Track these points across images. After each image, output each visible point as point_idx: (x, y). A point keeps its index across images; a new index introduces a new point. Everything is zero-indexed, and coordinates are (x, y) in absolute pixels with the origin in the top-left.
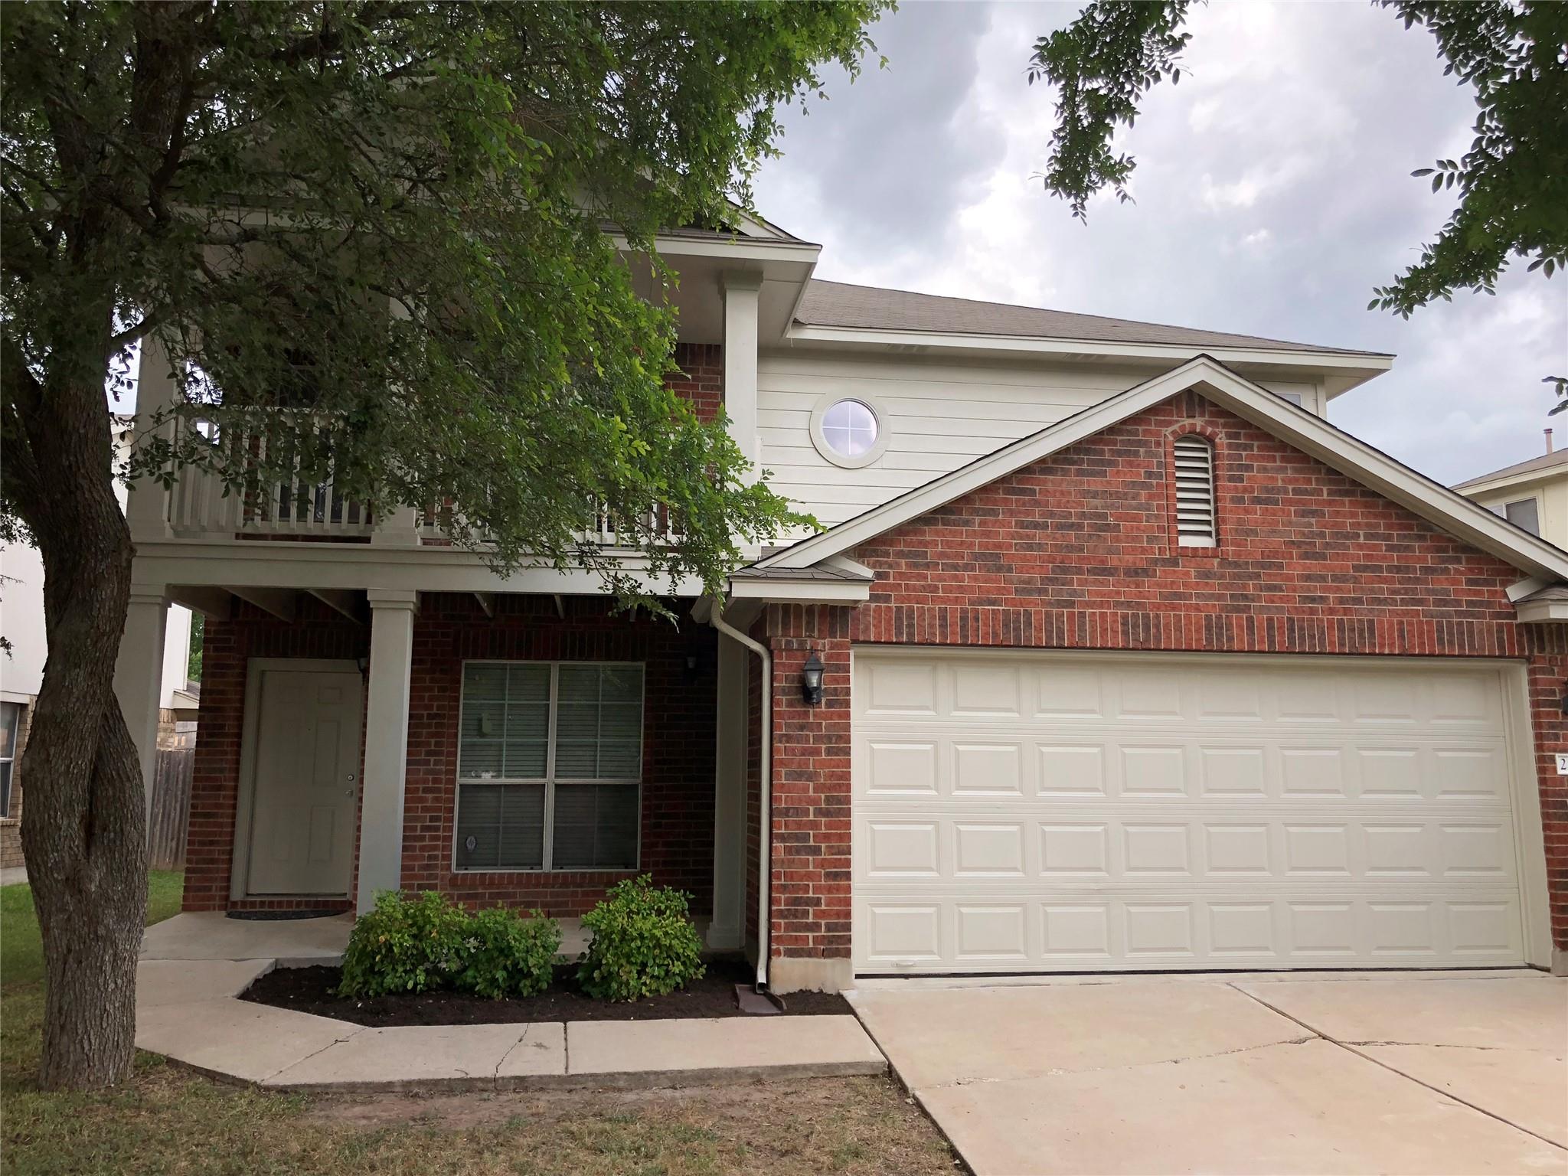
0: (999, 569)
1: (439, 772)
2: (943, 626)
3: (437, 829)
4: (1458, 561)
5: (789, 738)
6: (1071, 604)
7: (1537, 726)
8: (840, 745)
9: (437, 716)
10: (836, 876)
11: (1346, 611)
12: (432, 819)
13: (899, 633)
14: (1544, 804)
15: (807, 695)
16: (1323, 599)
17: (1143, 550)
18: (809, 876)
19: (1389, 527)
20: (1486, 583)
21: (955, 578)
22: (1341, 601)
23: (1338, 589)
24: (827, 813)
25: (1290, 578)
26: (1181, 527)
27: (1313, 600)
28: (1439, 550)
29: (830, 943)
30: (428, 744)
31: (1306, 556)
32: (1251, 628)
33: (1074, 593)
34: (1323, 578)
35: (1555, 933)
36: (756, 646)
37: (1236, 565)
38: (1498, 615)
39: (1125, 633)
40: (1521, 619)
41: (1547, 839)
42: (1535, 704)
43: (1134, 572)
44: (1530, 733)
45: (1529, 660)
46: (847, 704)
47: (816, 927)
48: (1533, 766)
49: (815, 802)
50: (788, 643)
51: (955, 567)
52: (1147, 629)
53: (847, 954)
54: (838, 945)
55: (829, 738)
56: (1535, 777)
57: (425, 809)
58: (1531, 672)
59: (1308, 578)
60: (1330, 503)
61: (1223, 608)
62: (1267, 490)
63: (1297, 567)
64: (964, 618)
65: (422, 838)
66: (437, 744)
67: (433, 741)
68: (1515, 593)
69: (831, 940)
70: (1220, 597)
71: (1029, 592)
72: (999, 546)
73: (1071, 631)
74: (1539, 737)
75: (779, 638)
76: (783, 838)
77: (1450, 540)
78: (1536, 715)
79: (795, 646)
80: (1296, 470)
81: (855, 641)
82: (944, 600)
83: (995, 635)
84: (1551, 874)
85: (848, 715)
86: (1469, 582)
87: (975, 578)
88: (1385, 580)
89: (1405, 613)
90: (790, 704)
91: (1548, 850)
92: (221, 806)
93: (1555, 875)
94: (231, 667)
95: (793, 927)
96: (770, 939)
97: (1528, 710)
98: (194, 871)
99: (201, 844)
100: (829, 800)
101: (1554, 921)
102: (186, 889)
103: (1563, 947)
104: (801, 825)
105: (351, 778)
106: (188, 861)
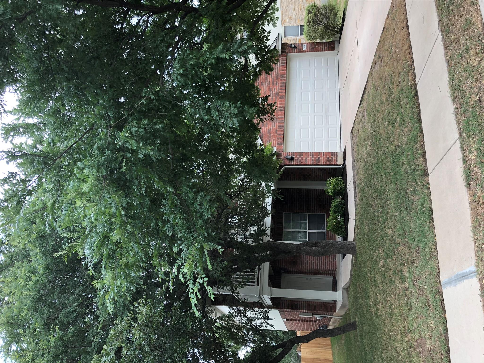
0: (270, 130)
2: (280, 138)
5: (300, 162)
7: (298, 52)
8: (301, 154)
10: (324, 155)
11: (279, 79)
13: (281, 145)
14: (311, 52)
15: (292, 159)
16: (277, 82)
18: (324, 159)
21: (272, 136)
22: (277, 79)
23: (275, 80)
24: (313, 156)
25: (273, 87)
27: (277, 83)
31: (269, 84)
32: (282, 92)
34: (273, 82)
35: (332, 50)
36: (283, 168)
39: (282, 111)
41: (317, 51)
42: (295, 52)
44: (299, 53)
45: (287, 53)
46: (294, 153)
47: (332, 158)
48: (305, 53)
49: (311, 158)
51: (270, 136)
52: (281, 108)
53: (337, 153)
54: (335, 154)
55: (300, 156)
56: (307, 53)
58: (289, 53)
59: (273, 84)
63: (271, 85)
64: (279, 135)
70: (276, 97)
71: (275, 125)
72: (266, 130)
73: (281, 119)
74: (300, 52)
75: (283, 163)
76: (317, 163)
78: (296, 52)
79: (284, 161)
82: (276, 138)
83: (282, 130)
85: (296, 153)
87: (272, 133)
89: (279, 70)
90: (294, 162)
91: (319, 51)
92: (313, 304)
93: (322, 50)
94: (283, 302)
95: (332, 161)
96: (334, 165)
97: (296, 54)
98: (327, 310)
99: (321, 308)
100: (311, 156)
101: (330, 50)
102: (331, 311)
103: (334, 49)
104: (315, 160)
105: (307, 279)
106: (325, 311)
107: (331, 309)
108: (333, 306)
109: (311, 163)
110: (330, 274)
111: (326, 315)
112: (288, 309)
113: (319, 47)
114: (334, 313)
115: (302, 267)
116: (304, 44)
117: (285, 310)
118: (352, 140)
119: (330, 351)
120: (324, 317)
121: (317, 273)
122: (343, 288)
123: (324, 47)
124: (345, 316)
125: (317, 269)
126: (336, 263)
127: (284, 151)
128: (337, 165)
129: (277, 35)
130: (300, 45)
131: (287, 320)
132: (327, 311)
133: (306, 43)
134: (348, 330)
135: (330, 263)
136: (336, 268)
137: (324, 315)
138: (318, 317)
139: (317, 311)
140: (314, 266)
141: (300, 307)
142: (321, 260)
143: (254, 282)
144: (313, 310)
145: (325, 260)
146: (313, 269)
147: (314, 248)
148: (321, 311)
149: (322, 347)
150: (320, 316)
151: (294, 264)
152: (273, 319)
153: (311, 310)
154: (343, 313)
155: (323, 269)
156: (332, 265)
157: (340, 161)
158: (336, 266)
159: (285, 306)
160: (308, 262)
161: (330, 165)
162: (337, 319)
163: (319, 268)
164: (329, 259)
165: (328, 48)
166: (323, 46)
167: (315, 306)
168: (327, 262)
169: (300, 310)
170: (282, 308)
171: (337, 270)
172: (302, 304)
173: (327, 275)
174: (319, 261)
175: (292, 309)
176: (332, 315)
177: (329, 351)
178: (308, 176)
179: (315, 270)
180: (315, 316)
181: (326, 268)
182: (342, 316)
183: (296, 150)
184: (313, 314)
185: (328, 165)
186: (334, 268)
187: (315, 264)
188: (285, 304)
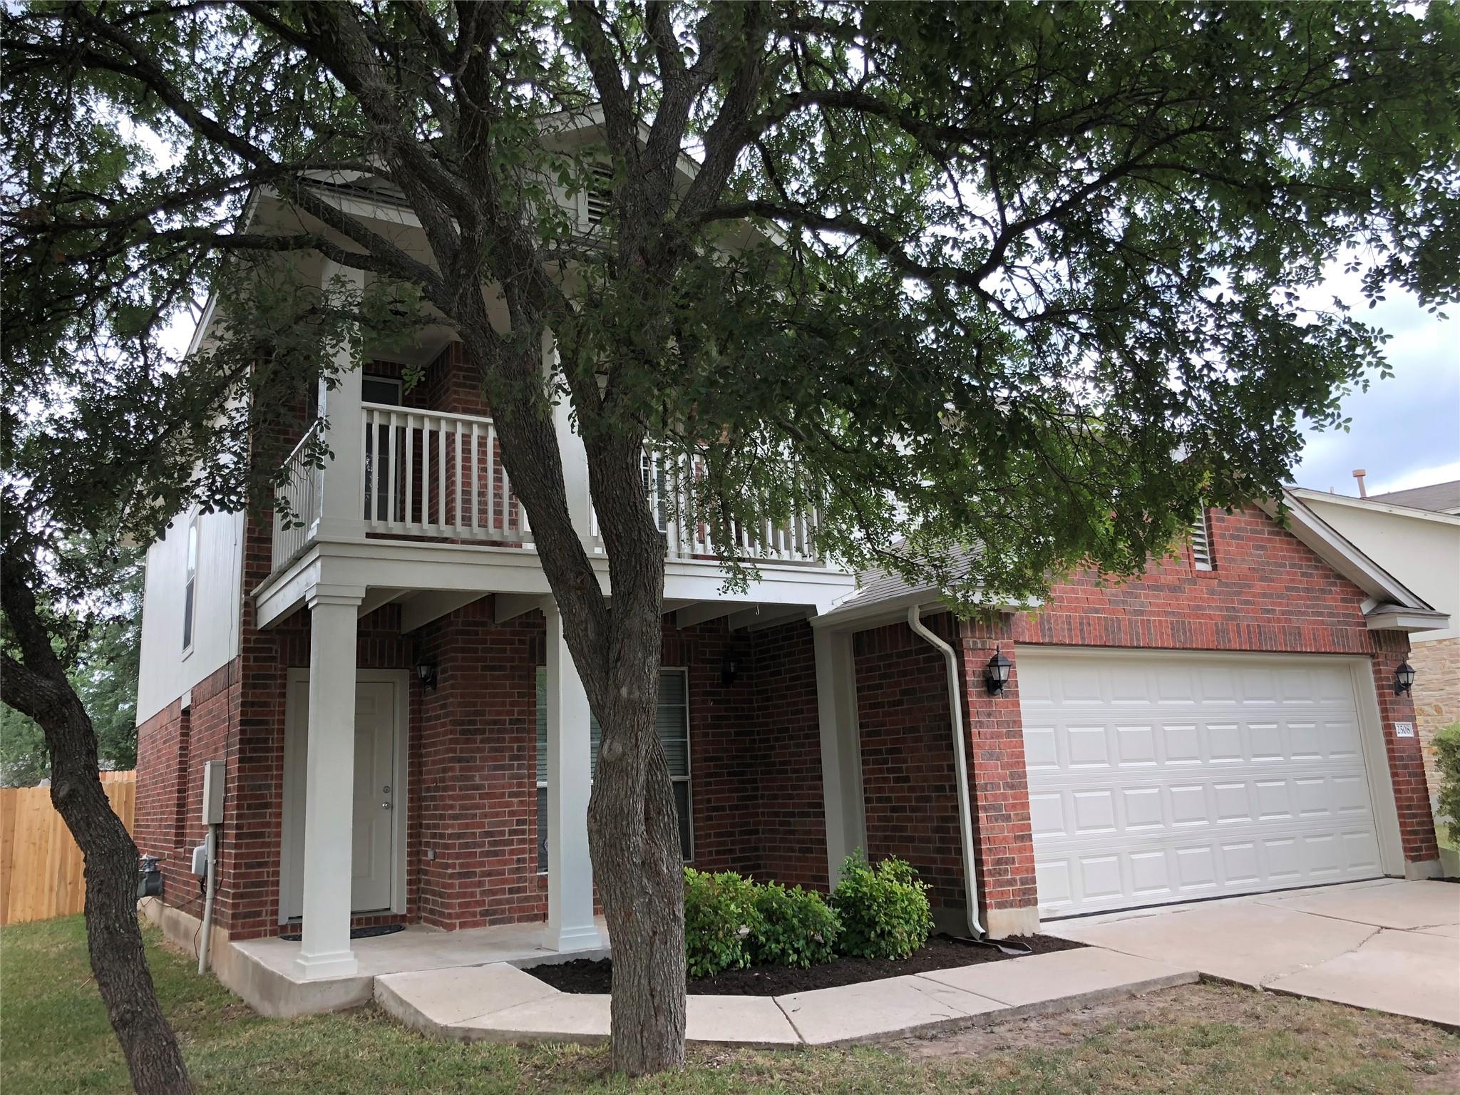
1: (521, 777)
2: (1069, 630)
3: (523, 832)
4: (1335, 584)
5: (981, 724)
6: (1142, 613)
7: (1382, 703)
8: (1014, 729)
9: (519, 721)
10: (1022, 838)
11: (1287, 620)
12: (519, 822)
13: (1044, 636)
14: (1391, 758)
15: (992, 686)
16: (1273, 611)
17: (1178, 572)
18: (1005, 839)
19: (1301, 559)
20: (1351, 601)
21: (1074, 591)
22: (1283, 613)
23: (1280, 604)
24: (1012, 787)
25: (1254, 595)
26: (1197, 556)
27: (1268, 611)
28: (1327, 577)
29: (1024, 894)
30: (511, 749)
31: (1261, 579)
32: (1239, 632)
33: (1142, 604)
34: (1271, 596)
35: (1405, 849)
37: (1227, 585)
38: (1358, 624)
39: (1173, 635)
40: (1369, 628)
41: (1394, 783)
42: (1379, 687)
43: (1174, 589)
44: (1377, 709)
45: (1373, 656)
46: (1016, 694)
47: (1011, 882)
48: (1382, 732)
49: (1003, 777)
50: (975, 643)
52: (1185, 633)
53: (1035, 902)
54: (1028, 898)
55: (1008, 723)
56: (1383, 740)
57: (512, 813)
58: (1374, 665)
59: (1264, 595)
60: (1270, 540)
61: (1224, 617)
62: (1238, 529)
63: (1259, 586)
64: (1081, 624)
65: (511, 842)
66: (519, 749)
67: (515, 746)
68: (1366, 607)
69: (1025, 892)
70: (1221, 609)
71: (1117, 603)
73: (1144, 634)
74: (1383, 710)
75: (968, 642)
76: (985, 809)
77: (1331, 570)
78: (1381, 695)
79: (980, 646)
80: (1252, 516)
81: (1016, 642)
82: (1069, 609)
83: (1101, 637)
84: (1399, 808)
85: (1018, 704)
86: (1344, 600)
87: (1085, 591)
88: (1301, 598)
89: (1315, 622)
90: (979, 695)
91: (1397, 791)
92: (268, 825)
93: (1403, 808)
94: (273, 677)
95: (999, 883)
96: (982, 895)
97: (1375, 692)
98: (241, 896)
99: (248, 866)
100: (1012, 775)
101: (1404, 841)
102: (234, 916)
103: (1414, 859)
104: (995, 796)
105: (386, 790)
106: (235, 886)
107: (246, 916)
108: (263, 923)
109: (980, 781)
110: (415, 899)
111: (216, 892)
112: (243, 704)
113: (1413, 791)
114: (225, 933)
115: (452, 760)
116: (1415, 726)
117: (237, 689)
118: (1169, 985)
119: (47, 910)
120: (203, 881)
121: (419, 835)
122: (371, 983)
123: (1414, 816)
124: (211, 987)
125: (442, 836)
126: (475, 925)
127: (1019, 651)
128: (983, 907)
129: (1439, 609)
130: (1407, 710)
131: (186, 712)
132: (235, 896)
133: (1416, 733)
134: (136, 1053)
135: (473, 895)
136: (450, 927)
137: (215, 882)
138: (202, 851)
139: (237, 846)
140: (455, 817)
141: (251, 759)
142: (488, 854)
143: (383, 516)
144: (238, 827)
145: (489, 874)
146: (442, 817)
147: (640, 806)
148: (236, 866)
149: (62, 876)
150: (211, 861)
151: (462, 723)
152: (189, 650)
153: (239, 817)
154: (226, 975)
155: (447, 866)
156: (467, 905)
157: (1002, 923)
158: (463, 925)
159: (255, 686)
160: (477, 788)
161: (980, 874)
162: (196, 940)
163: (446, 846)
164: (493, 893)
165: (1415, 833)
166: (1419, 807)
167: (262, 835)
168: (480, 884)
169: (241, 760)
170: (244, 676)
171: (441, 933)
172: (269, 768)
173: (410, 882)
174: (482, 845)
175: (242, 723)
176: (214, 921)
177: (45, 908)
178: (890, 770)
179: (436, 826)
180: (209, 836)
181: (452, 876)
182: (208, 968)
183: (1027, 705)
184: (217, 826)
185: (979, 862)
186: (450, 916)
187: (467, 826)
188: (266, 686)
